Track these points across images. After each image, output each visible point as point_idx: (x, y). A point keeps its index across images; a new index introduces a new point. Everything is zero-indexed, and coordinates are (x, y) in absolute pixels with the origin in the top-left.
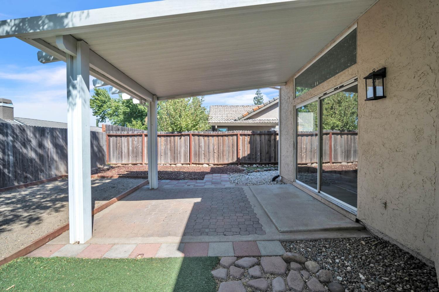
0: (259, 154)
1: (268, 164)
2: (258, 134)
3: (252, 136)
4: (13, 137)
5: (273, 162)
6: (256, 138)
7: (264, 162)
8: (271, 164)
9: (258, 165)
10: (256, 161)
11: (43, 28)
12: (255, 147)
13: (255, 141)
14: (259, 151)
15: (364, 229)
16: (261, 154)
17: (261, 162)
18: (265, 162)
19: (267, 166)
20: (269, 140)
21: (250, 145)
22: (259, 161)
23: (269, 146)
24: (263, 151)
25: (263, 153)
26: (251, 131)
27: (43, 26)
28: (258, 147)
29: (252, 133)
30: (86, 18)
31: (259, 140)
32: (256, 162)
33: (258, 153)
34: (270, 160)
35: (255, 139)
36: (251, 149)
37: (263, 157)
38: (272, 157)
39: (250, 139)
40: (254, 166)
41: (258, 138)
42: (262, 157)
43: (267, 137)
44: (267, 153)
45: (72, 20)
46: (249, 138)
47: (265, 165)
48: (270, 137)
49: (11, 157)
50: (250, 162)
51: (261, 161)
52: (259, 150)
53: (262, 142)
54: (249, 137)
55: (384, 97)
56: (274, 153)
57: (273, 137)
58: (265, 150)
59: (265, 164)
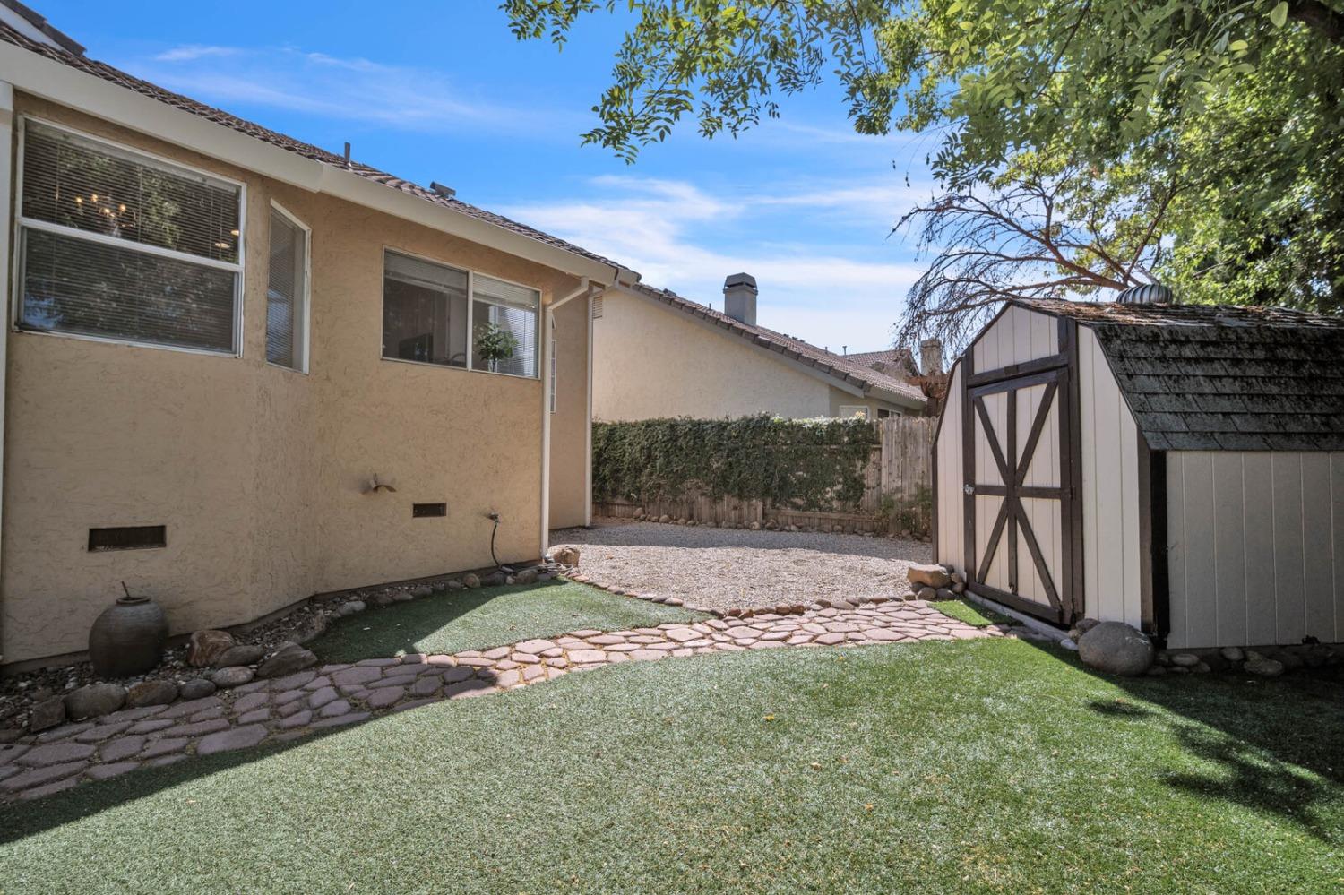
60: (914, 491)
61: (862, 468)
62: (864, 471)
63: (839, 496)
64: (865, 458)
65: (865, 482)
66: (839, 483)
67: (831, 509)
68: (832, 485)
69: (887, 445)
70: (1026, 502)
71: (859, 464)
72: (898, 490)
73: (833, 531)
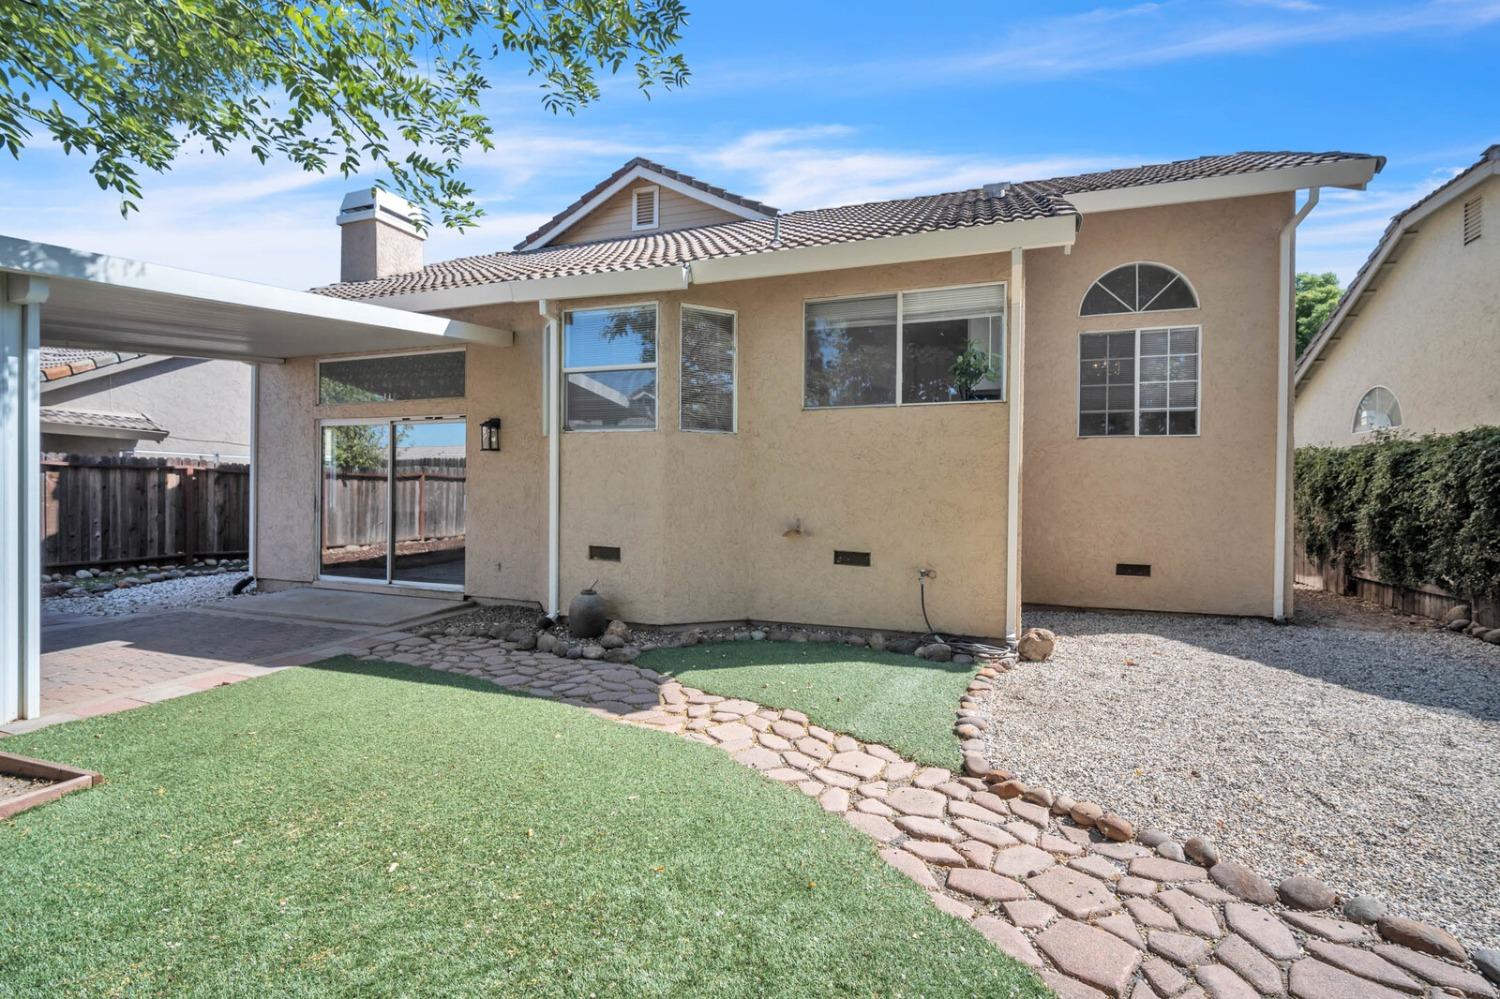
0: (98, 533)
1: (137, 564)
2: (93, 467)
3: (70, 475)
5: (156, 555)
6: (85, 481)
7: (119, 558)
8: (148, 562)
9: (97, 571)
10: (85, 555)
11: (30, 267)
12: (80, 508)
13: (80, 490)
14: (99, 525)
15: (475, 604)
16: (105, 532)
17: (105, 561)
18: (125, 559)
19: (134, 570)
20: (138, 488)
21: (61, 505)
22: (100, 556)
23: (141, 507)
24: (115, 524)
25: (115, 530)
26: (62, 455)
27: (33, 262)
28: (95, 509)
29: (65, 460)
30: (137, 275)
31: (98, 487)
32: (86, 562)
33: (94, 533)
34: (143, 551)
35: (80, 483)
36: (64, 517)
37: (116, 542)
38: (151, 541)
39: (60, 482)
40: (82, 573)
41: (94, 480)
42: (111, 543)
43: (131, 478)
44: (133, 529)
45: (105, 271)
46: (55, 480)
47: (125, 569)
48: (145, 480)
50: (58, 563)
51: (105, 556)
52: (98, 520)
53: (111, 494)
54: (56, 474)
55: (498, 450)
56: (159, 527)
57: (153, 478)
58: (124, 521)
59: (125, 565)
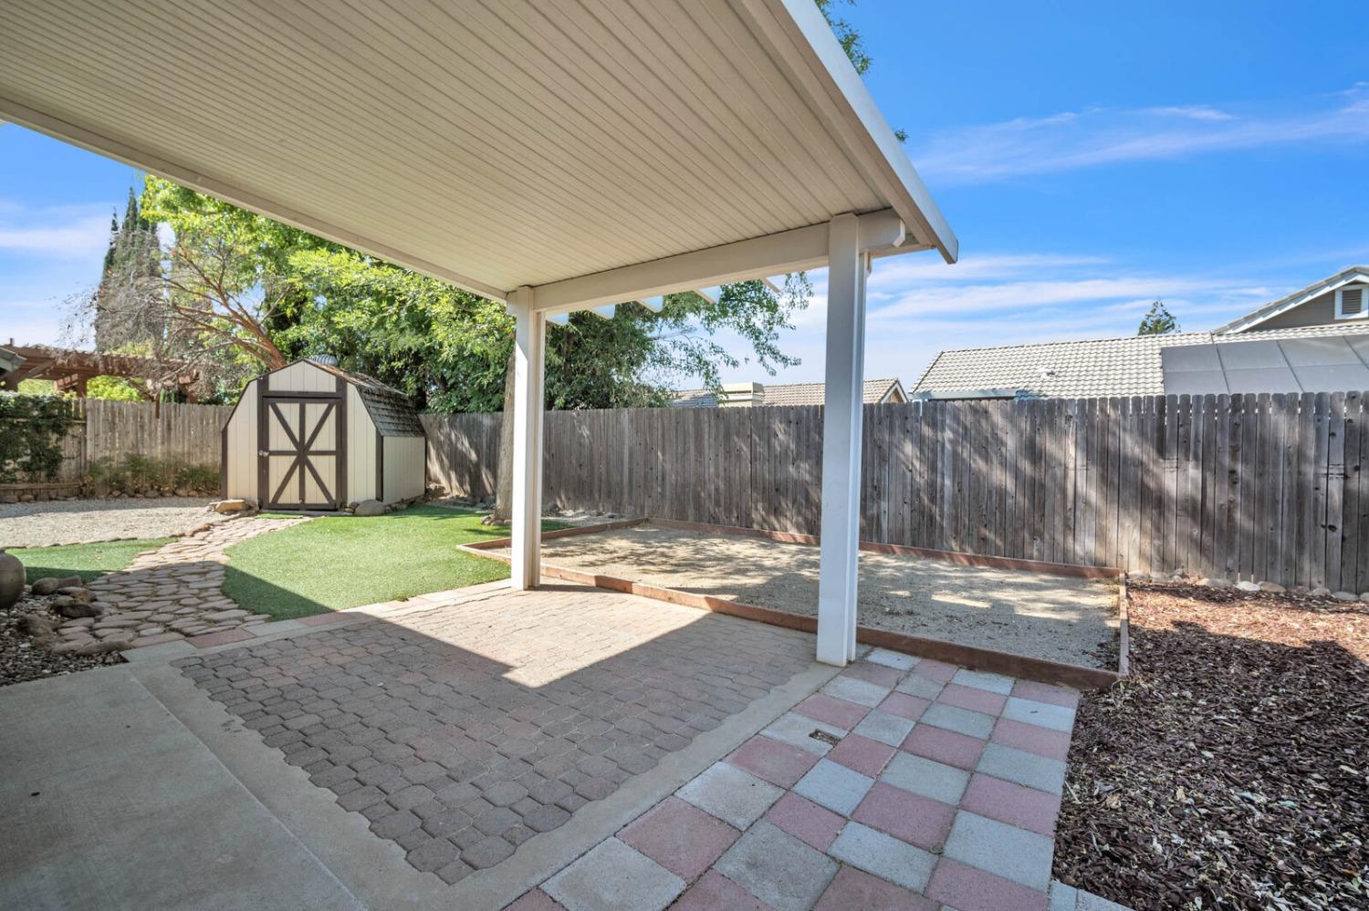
4: (955, 432)
49: (948, 482)
60: (123, 459)
61: (58, 440)
62: (59, 443)
63: (26, 467)
64: (62, 434)
65: (62, 453)
66: (27, 455)
67: (14, 480)
68: (15, 457)
69: (93, 421)
70: (312, 459)
71: (54, 437)
72: (106, 459)
73: (20, 501)
